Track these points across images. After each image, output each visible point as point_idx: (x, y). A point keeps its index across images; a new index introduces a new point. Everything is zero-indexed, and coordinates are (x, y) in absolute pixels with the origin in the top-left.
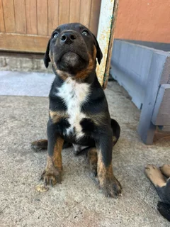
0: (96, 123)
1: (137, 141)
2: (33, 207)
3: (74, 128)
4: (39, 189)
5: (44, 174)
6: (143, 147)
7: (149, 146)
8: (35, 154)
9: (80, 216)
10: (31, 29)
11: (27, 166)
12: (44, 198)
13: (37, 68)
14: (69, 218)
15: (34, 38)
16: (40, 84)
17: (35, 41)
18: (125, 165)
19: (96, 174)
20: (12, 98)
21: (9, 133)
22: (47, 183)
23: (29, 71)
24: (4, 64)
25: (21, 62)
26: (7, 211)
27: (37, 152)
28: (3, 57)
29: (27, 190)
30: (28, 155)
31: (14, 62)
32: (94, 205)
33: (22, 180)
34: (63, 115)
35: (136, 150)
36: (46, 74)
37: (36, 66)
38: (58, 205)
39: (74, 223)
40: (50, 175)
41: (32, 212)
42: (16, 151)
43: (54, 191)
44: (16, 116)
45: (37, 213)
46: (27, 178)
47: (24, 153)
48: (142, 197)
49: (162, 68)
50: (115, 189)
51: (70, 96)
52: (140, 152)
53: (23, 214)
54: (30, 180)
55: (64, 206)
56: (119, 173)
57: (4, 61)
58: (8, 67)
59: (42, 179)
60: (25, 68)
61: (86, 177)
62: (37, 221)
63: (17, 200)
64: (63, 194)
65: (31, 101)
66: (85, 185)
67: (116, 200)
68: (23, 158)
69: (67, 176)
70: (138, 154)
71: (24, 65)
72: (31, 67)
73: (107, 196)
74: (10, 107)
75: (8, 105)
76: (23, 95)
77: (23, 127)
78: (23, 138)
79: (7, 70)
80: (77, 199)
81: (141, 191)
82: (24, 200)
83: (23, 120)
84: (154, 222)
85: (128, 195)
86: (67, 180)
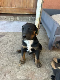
0: (35, 49)
1: (47, 49)
2: (18, 70)
3: (29, 50)
4: (19, 65)
5: (20, 61)
6: (49, 51)
7: (51, 51)
8: (18, 54)
9: (30, 73)
10: (13, 5)
11: (16, 58)
12: (21, 68)
13: (16, 20)
14: (27, 73)
15: (14, 8)
16: (17, 26)
17: (15, 10)
18: (43, 57)
19: (35, 61)
20: (9, 33)
21: (10, 47)
22: (21, 63)
23: (13, 21)
24: (5, 19)
25: (10, 18)
26: (12, 71)
27: (18, 53)
28: (4, 16)
29: (16, 65)
30: (16, 54)
31: (8, 18)
32: (34, 70)
33: (15, 62)
34: (26, 47)
35: (47, 52)
36: (19, 22)
37: (15, 19)
38: (24, 70)
39: (29, 75)
40: (22, 61)
41: (18, 72)
42: (12, 53)
43: (23, 66)
44: (11, 40)
45: (19, 72)
46: (16, 62)
47: (14, 54)
48: (47, 68)
49: (55, 30)
50: (39, 66)
51: (28, 43)
52: (48, 53)
53: (16, 72)
54: (17, 62)
55: (26, 70)
56: (41, 60)
57: (5, 18)
58: (6, 20)
59: (20, 62)
60: (12, 20)
61: (32, 61)
62: (19, 74)
63: (14, 68)
64: (25, 66)
65: (15, 34)
66: (31, 64)
67: (40, 68)
68: (14, 55)
69: (26, 61)
70: (47, 54)
71: (11, 19)
72: (14, 19)
73: (37, 67)
74: (8, 37)
75: (8, 36)
76: (12, 32)
77: (13, 44)
78: (14, 49)
79: (6, 21)
80: (29, 68)
81: (47, 66)
82: (16, 68)
83: (13, 42)
84: (49, 75)
85: (43, 67)
86: (27, 62)
